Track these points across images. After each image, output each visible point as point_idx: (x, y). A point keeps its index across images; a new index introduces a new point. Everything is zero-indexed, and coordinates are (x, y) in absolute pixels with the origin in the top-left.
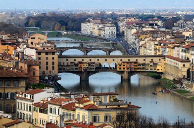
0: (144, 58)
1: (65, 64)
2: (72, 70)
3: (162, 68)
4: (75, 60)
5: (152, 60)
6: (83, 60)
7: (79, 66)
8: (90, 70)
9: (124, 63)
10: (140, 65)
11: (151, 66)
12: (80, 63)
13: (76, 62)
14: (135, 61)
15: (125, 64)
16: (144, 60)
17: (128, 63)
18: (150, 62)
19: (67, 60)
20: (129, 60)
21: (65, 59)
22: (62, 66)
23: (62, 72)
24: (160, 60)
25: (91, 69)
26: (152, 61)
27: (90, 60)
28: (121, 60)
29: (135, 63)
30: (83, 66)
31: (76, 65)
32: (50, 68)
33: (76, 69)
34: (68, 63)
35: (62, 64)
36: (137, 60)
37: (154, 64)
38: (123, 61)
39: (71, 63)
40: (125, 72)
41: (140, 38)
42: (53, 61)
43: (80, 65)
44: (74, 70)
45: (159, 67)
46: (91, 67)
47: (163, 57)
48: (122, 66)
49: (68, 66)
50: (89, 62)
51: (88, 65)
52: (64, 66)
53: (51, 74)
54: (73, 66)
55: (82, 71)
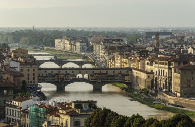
0: (114, 70)
2: (50, 81)
3: (129, 79)
4: (52, 72)
5: (120, 72)
6: (59, 72)
8: (66, 81)
9: (96, 74)
10: (109, 76)
11: (120, 77)
12: (57, 74)
13: (53, 74)
14: (105, 72)
16: (114, 72)
17: (99, 74)
19: (46, 72)
20: (100, 72)
21: (44, 71)
22: (41, 76)
23: (41, 82)
24: (127, 72)
27: (66, 72)
28: (93, 72)
29: (105, 74)
31: (54, 76)
32: (31, 79)
33: (53, 80)
34: (46, 74)
36: (107, 72)
38: (95, 72)
39: (49, 74)
40: (97, 83)
42: (34, 72)
43: (57, 76)
44: (52, 81)
45: (126, 78)
46: (66, 78)
47: (130, 69)
48: (94, 78)
49: (46, 77)
50: (65, 73)
51: (64, 76)
52: (43, 77)
53: (32, 84)
54: (51, 77)
55: (58, 81)
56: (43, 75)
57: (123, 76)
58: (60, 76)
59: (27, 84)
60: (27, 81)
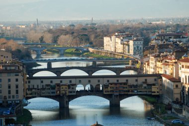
0: (136, 78)
1: (39, 88)
2: (49, 95)
3: (158, 90)
4: (51, 82)
5: (146, 80)
6: (61, 82)
7: (56, 89)
8: (70, 94)
9: (111, 84)
10: (131, 86)
11: (146, 87)
12: (58, 85)
13: (52, 84)
14: (125, 81)
15: (113, 86)
16: (137, 80)
17: (116, 84)
18: (144, 83)
19: (42, 82)
20: (118, 81)
21: (39, 81)
22: (35, 89)
24: (155, 80)
25: (71, 92)
26: (146, 82)
27: (70, 82)
28: (108, 81)
29: (125, 84)
30: (61, 89)
31: (53, 88)
32: (13, 92)
33: (52, 93)
34: (43, 86)
35: (36, 87)
36: (127, 80)
37: (148, 85)
38: (110, 82)
39: (47, 85)
40: (113, 96)
43: (57, 87)
44: (52, 95)
45: (154, 89)
46: (71, 90)
47: (159, 76)
48: (109, 89)
49: (43, 89)
50: (69, 84)
51: (67, 87)
52: (39, 89)
53: (15, 99)
54: (49, 89)
55: (60, 95)
56: (38, 86)
57: (150, 85)
58: (61, 87)
59: (8, 99)
60: (7, 95)
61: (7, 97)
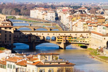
0: (76, 33)
5: (81, 35)
7: (29, 38)
10: (73, 38)
11: (81, 39)
12: (30, 36)
15: (62, 37)
16: (76, 35)
20: (65, 34)
21: (19, 33)
22: (16, 38)
23: (16, 43)
24: (87, 35)
25: (37, 40)
27: (37, 34)
28: (59, 34)
31: (27, 38)
32: (8, 39)
34: (21, 36)
35: (16, 36)
36: (70, 35)
37: (83, 37)
38: (61, 35)
40: (62, 43)
41: (73, 19)
45: (86, 40)
48: (60, 40)
49: (21, 38)
51: (35, 37)
52: (18, 38)
53: (9, 43)
54: (24, 38)
55: (30, 42)
56: (18, 36)
58: (32, 37)
59: (5, 43)
60: (4, 41)
61: (4, 42)
